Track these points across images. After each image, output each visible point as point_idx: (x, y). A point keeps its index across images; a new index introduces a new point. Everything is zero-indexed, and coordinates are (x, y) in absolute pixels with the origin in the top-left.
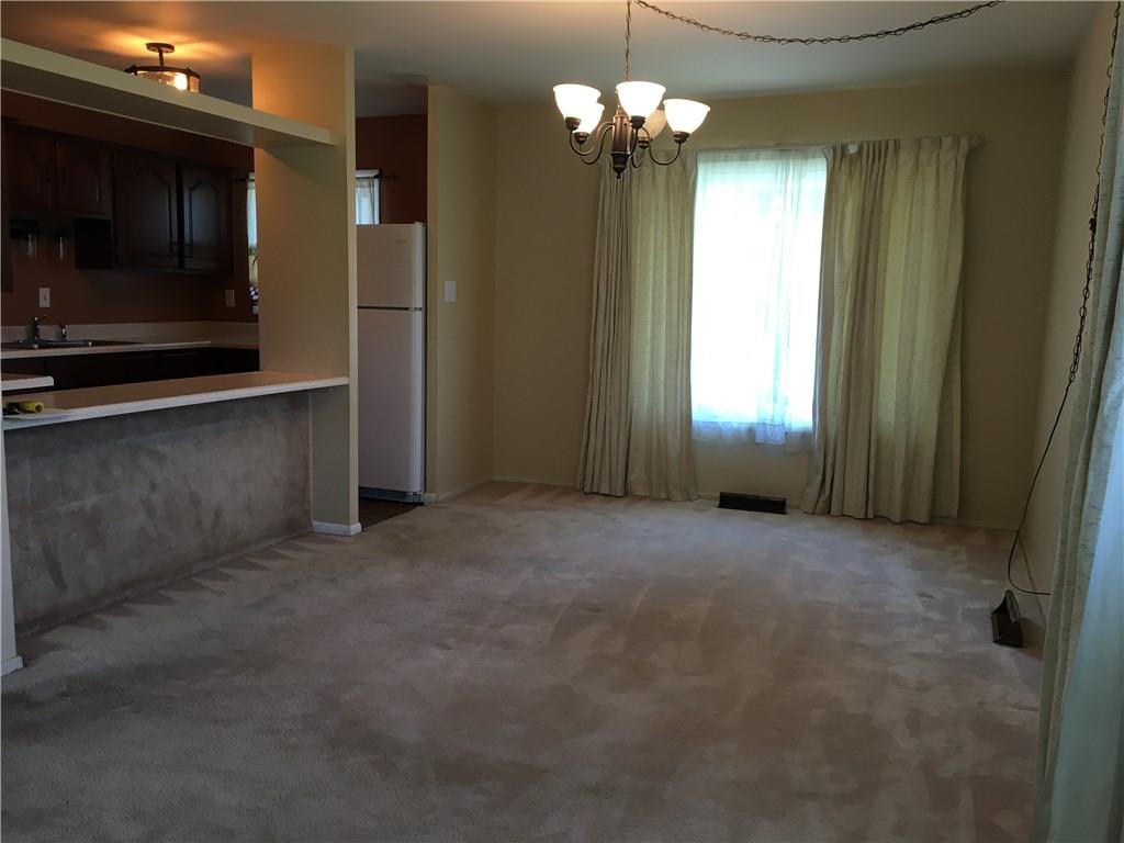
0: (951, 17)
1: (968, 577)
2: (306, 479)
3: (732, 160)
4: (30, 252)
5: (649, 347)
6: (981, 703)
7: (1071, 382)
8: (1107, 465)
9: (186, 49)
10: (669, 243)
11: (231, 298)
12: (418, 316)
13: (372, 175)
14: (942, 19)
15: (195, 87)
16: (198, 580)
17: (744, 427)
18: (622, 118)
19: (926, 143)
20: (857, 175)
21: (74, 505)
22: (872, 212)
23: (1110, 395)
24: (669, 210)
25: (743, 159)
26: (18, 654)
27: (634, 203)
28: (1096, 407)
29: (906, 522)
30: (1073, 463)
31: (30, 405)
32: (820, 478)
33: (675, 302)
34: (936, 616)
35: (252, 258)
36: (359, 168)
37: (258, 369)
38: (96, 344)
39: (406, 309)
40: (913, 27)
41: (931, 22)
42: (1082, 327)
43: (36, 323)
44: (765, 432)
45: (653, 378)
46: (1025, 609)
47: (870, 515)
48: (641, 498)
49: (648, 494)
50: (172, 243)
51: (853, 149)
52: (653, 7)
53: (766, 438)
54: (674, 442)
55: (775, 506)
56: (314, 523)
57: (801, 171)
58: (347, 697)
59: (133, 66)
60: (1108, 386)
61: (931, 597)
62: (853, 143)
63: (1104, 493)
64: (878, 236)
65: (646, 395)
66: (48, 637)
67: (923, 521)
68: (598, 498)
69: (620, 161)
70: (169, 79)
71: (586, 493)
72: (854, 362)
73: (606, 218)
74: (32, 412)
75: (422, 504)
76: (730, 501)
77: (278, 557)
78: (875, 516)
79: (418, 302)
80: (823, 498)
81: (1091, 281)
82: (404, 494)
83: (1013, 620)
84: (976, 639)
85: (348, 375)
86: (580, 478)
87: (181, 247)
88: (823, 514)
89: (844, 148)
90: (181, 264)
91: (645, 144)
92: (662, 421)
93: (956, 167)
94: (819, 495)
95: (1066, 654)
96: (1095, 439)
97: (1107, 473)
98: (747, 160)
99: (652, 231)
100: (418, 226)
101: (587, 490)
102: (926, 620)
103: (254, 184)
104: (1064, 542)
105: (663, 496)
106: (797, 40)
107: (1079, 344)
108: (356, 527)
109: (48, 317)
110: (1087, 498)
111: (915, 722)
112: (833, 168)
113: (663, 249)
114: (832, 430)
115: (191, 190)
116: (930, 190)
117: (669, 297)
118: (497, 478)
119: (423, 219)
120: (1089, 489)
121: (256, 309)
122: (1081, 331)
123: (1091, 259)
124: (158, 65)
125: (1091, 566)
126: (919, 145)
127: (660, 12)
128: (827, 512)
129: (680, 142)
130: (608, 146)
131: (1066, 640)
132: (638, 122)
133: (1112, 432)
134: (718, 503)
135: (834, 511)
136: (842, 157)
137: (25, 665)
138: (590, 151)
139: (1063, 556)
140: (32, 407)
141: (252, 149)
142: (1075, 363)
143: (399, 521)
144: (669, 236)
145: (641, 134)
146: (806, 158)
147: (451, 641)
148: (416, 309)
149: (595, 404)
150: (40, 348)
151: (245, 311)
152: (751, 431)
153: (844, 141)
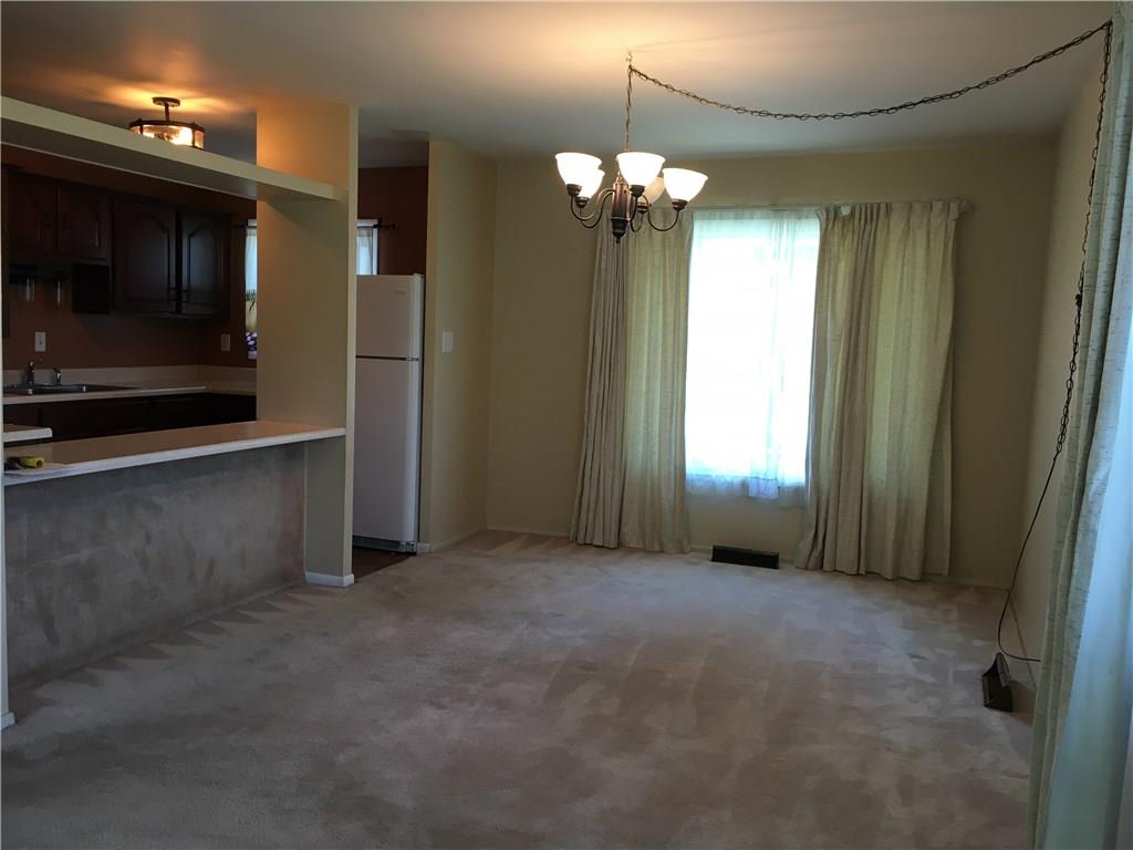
0: (942, 97)
1: (959, 638)
2: (300, 530)
3: (728, 219)
4: (28, 296)
5: (643, 399)
6: (972, 770)
7: (1058, 452)
8: (1093, 549)
9: (192, 104)
10: (665, 299)
11: (226, 343)
12: (415, 366)
13: (372, 225)
14: (932, 99)
15: (199, 140)
16: (190, 633)
17: (737, 481)
18: (622, 185)
19: (917, 207)
20: (849, 235)
21: (70, 558)
22: (864, 274)
23: (1095, 481)
24: (665, 267)
25: (737, 218)
26: (10, 710)
27: (631, 258)
28: (1082, 491)
29: (898, 580)
30: (1061, 542)
31: (31, 460)
32: (813, 532)
33: (670, 354)
34: (929, 679)
35: (248, 304)
36: (361, 216)
37: (254, 419)
38: (91, 388)
39: (404, 359)
40: (905, 106)
41: (923, 101)
42: (1069, 398)
43: (31, 369)
44: (758, 486)
45: (648, 433)
46: (1015, 672)
47: (862, 572)
48: (633, 551)
49: (641, 546)
50: (169, 289)
51: (845, 211)
52: (654, 80)
53: (759, 493)
54: (667, 496)
55: (769, 561)
56: (307, 573)
57: (795, 231)
58: (341, 758)
59: (138, 120)
60: (1093, 472)
61: (922, 658)
62: (846, 205)
63: (1089, 577)
64: (871, 295)
65: (640, 445)
66: (40, 693)
67: (914, 578)
68: (592, 549)
69: (619, 227)
70: (175, 132)
71: (580, 545)
72: (846, 417)
73: (603, 272)
74: (32, 467)
75: (414, 554)
76: (723, 555)
77: (270, 608)
78: (867, 572)
79: (416, 352)
80: (816, 553)
81: (1078, 355)
82: (398, 543)
83: (1003, 685)
84: (966, 701)
85: (344, 426)
86: (573, 529)
87: (178, 292)
88: (814, 569)
89: (837, 210)
90: (178, 310)
91: (644, 209)
92: (656, 472)
93: (946, 231)
94: (812, 550)
95: (1054, 731)
96: (1080, 525)
97: (1093, 557)
98: (742, 218)
99: (648, 285)
100: (417, 279)
101: (580, 541)
102: (918, 683)
103: (254, 231)
104: (1052, 620)
105: (657, 548)
106: (792, 115)
107: (1066, 416)
108: (349, 578)
109: (44, 361)
110: (1074, 580)
111: (907, 789)
112: (826, 229)
113: (658, 303)
114: (825, 485)
115: (190, 236)
116: (921, 252)
117: (665, 350)
118: (491, 527)
119: (422, 272)
120: (1075, 571)
121: (253, 354)
122: (1068, 402)
123: (1077, 334)
124: (164, 119)
125: (1078, 647)
126: (910, 208)
127: (660, 84)
128: (820, 567)
129: (678, 210)
130: (608, 213)
131: (1055, 718)
132: (638, 191)
133: (1097, 517)
134: (711, 556)
135: (827, 566)
136: (835, 220)
137: (17, 721)
138: (590, 216)
139: (1051, 633)
140: (33, 462)
141: (255, 202)
142: (1063, 434)
143: (392, 571)
144: (665, 292)
145: (640, 199)
146: (800, 218)
147: (446, 700)
148: (413, 359)
149: (590, 452)
150: (35, 393)
151: (240, 356)
152: (744, 485)
153: (837, 203)
